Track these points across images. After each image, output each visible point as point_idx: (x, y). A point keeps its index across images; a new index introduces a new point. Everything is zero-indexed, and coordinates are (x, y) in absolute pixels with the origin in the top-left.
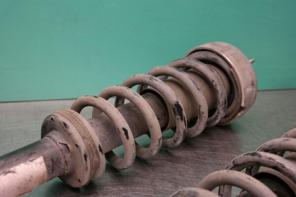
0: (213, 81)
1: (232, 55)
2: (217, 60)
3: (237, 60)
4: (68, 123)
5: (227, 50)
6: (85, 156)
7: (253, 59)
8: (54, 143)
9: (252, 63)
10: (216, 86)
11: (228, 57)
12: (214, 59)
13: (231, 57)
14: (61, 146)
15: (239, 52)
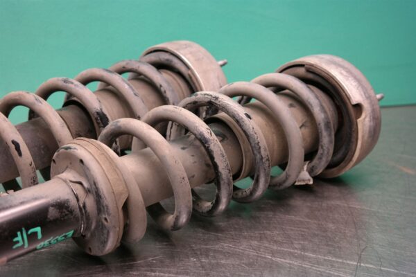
0: (161, 86)
1: (191, 53)
2: (171, 61)
3: (198, 60)
5: (186, 48)
7: (225, 61)
9: (222, 66)
10: (165, 92)
11: (185, 56)
12: (167, 60)
13: (189, 56)
15: (203, 50)
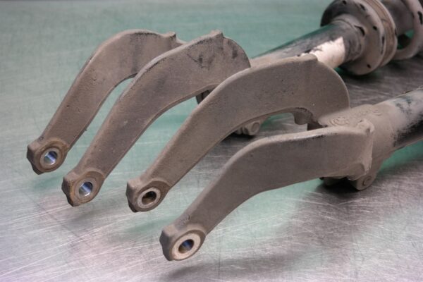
4: (365, 5)
6: (383, 39)
8: (348, 26)
14: (356, 29)
